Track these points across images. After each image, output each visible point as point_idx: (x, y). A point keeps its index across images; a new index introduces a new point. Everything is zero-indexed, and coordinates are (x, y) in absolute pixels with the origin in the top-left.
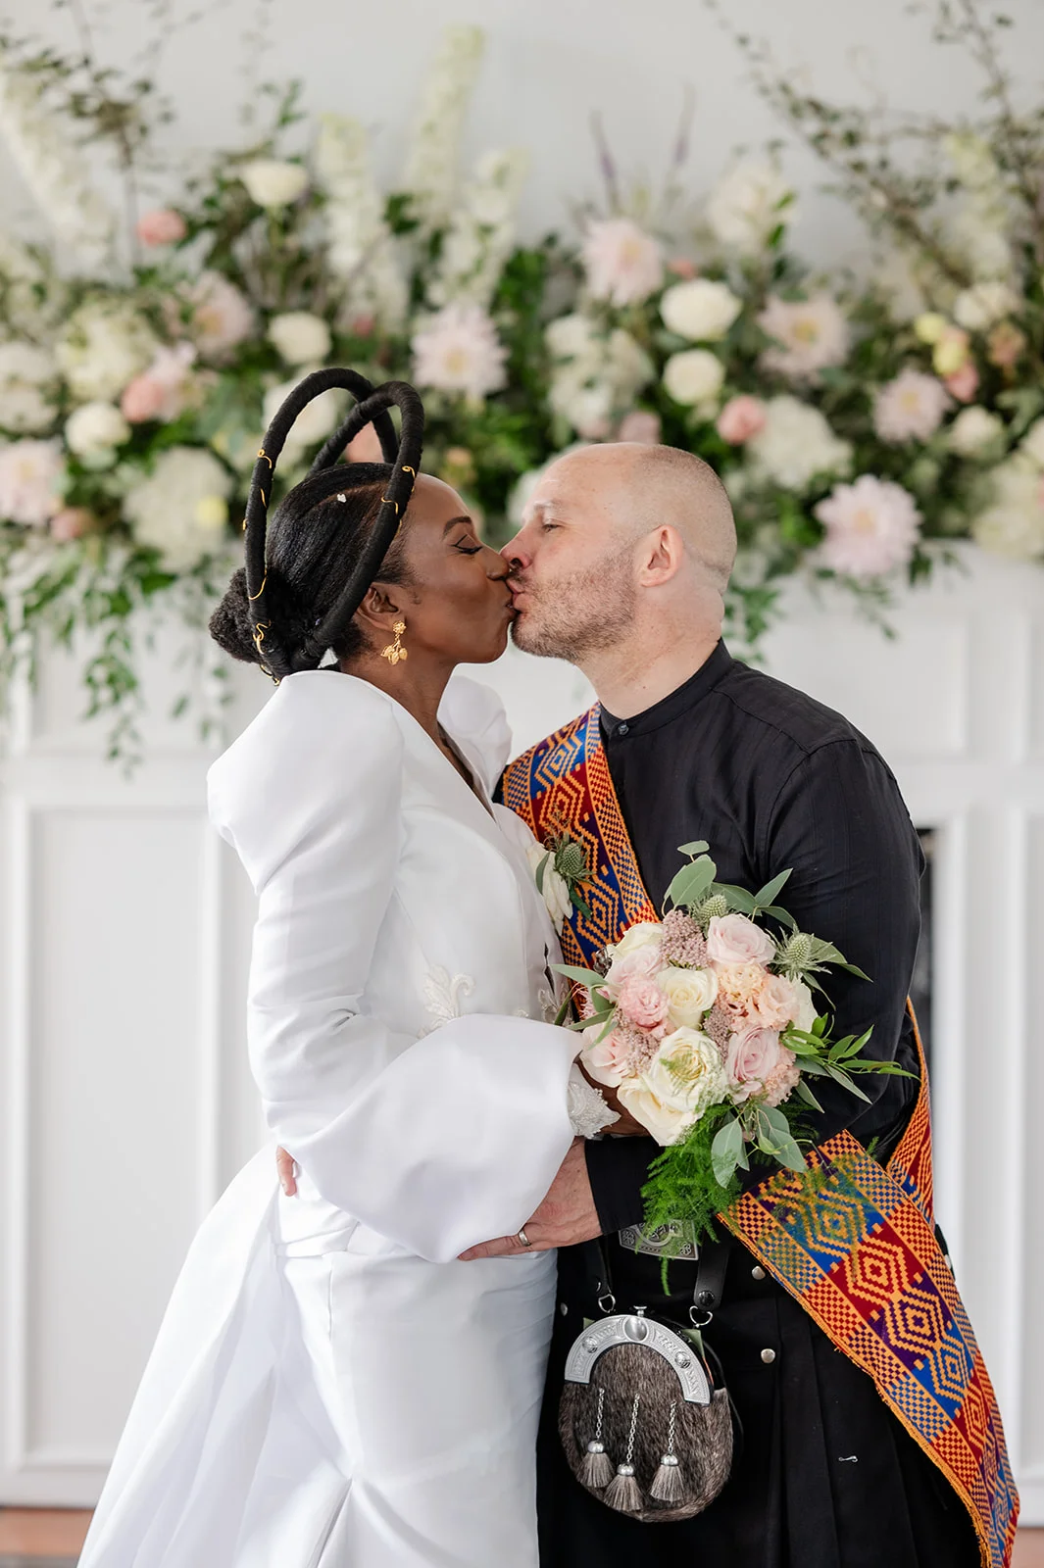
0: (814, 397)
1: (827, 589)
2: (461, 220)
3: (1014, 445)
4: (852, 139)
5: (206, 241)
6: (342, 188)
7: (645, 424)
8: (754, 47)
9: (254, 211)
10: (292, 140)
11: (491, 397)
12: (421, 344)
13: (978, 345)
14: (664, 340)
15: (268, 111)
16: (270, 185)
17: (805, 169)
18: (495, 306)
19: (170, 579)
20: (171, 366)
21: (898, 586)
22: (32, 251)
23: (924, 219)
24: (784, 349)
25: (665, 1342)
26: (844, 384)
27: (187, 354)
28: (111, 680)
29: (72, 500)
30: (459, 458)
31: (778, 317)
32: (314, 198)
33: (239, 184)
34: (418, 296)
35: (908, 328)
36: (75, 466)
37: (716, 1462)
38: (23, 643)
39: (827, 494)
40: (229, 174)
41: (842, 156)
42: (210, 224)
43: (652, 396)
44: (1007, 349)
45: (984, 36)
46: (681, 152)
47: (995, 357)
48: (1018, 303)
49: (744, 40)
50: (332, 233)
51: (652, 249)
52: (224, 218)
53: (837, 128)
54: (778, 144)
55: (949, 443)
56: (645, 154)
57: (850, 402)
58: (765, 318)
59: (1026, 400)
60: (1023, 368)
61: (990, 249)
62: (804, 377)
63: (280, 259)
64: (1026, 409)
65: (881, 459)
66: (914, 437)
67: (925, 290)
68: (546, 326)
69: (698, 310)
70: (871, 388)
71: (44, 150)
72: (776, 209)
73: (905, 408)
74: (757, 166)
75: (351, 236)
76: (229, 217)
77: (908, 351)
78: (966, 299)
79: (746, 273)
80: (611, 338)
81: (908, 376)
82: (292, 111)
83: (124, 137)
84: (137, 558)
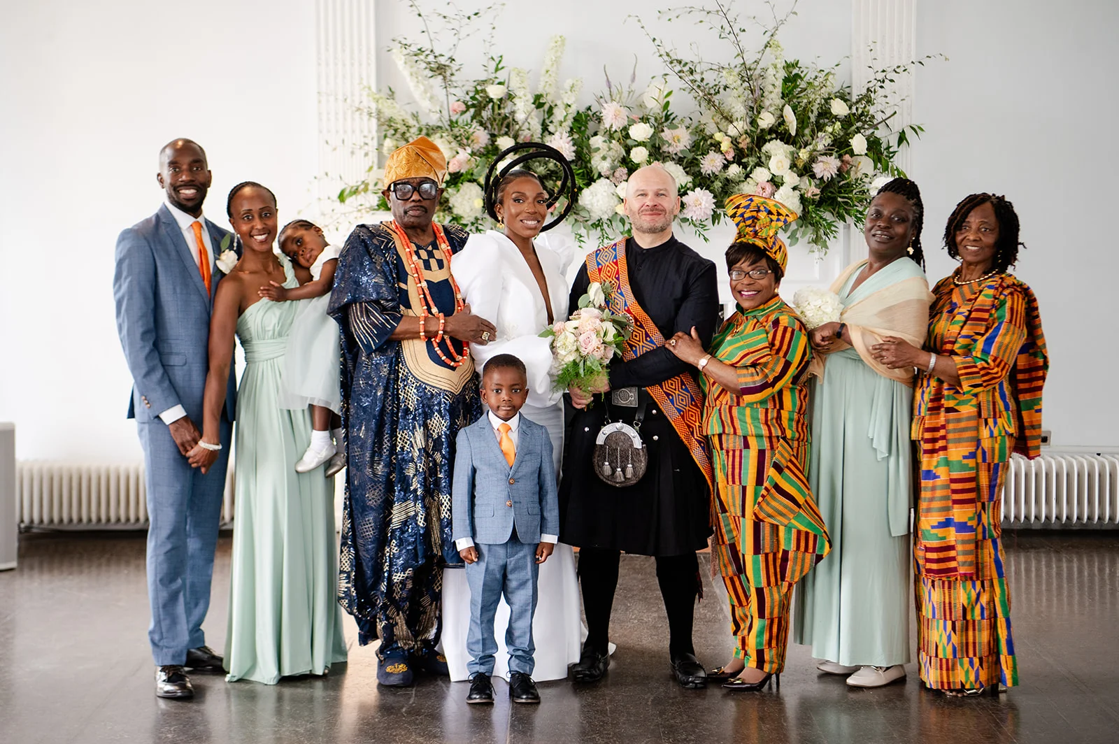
0: (680, 161)
1: (685, 225)
2: (559, 103)
3: (747, 176)
4: (692, 73)
5: (472, 110)
6: (520, 93)
7: (622, 169)
8: (657, 42)
9: (489, 100)
10: (502, 76)
13: (735, 142)
14: (629, 142)
15: (493, 65)
16: (495, 92)
17: (675, 83)
18: (571, 131)
20: (464, 155)
21: (709, 224)
22: (416, 117)
23: (716, 98)
24: (670, 145)
26: (690, 156)
27: (469, 150)
31: (667, 134)
32: (510, 97)
33: (483, 91)
34: (545, 128)
35: (711, 137)
39: (686, 193)
40: (479, 88)
41: (689, 78)
42: (473, 106)
43: (625, 161)
44: (745, 143)
45: (736, 36)
46: (633, 79)
47: (740, 146)
48: (747, 127)
49: (654, 40)
50: (515, 108)
51: (625, 112)
52: (478, 104)
53: (686, 69)
54: (666, 75)
55: (725, 175)
56: (621, 80)
57: (692, 162)
58: (662, 134)
59: (751, 160)
60: (751, 150)
61: (739, 109)
62: (676, 154)
63: (498, 118)
64: (751, 164)
65: (702, 181)
66: (713, 173)
67: (717, 124)
68: (589, 139)
69: (640, 132)
70: (699, 157)
71: (418, 82)
72: (667, 96)
73: (711, 163)
74: (658, 82)
75: (522, 110)
76: (480, 102)
77: (712, 145)
78: (731, 126)
79: (656, 119)
80: (611, 142)
81: (711, 153)
82: (500, 66)
83: (445, 77)
84: (454, 219)
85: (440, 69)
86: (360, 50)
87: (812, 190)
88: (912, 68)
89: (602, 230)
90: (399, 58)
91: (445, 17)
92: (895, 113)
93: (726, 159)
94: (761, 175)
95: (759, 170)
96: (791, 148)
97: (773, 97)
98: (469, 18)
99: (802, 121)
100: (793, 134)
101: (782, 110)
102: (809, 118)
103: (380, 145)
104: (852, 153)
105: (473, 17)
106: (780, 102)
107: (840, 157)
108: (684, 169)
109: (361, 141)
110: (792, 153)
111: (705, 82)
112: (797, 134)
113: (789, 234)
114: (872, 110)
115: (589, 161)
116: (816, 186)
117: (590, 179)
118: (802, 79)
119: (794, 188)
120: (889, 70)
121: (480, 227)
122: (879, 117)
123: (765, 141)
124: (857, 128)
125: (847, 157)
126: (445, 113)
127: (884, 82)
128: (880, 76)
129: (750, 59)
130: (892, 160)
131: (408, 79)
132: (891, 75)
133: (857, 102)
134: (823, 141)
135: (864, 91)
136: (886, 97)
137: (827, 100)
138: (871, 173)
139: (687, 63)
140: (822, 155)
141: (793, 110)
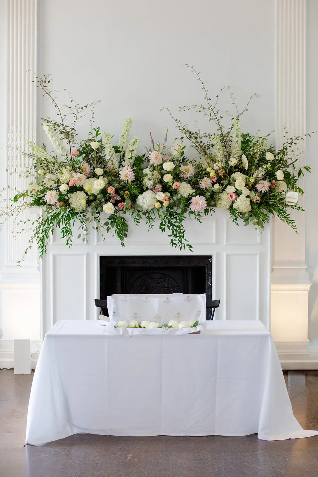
0: (189, 182)
1: (191, 215)
2: (128, 150)
3: (223, 190)
4: (196, 138)
5: (84, 155)
6: (107, 146)
7: (159, 186)
8: (177, 122)
9: (92, 150)
10: (98, 138)
11: (132, 182)
12: (120, 173)
13: (217, 172)
14: (163, 171)
15: (94, 133)
16: (94, 145)
17: (187, 142)
18: (133, 166)
19: (78, 213)
20: (76, 177)
21: (203, 214)
22: (54, 157)
23: (207, 151)
24: (184, 173)
26: (194, 179)
28: (66, 231)
29: (59, 200)
30: (127, 192)
31: (183, 168)
32: (102, 148)
33: (89, 145)
34: (120, 164)
35: (205, 170)
36: (60, 194)
38: (51, 225)
39: (191, 198)
40: (87, 144)
41: (194, 141)
42: (84, 153)
43: (161, 181)
44: (222, 173)
45: (218, 120)
46: (166, 140)
47: (220, 174)
48: (224, 165)
49: (176, 120)
50: (105, 153)
51: (161, 156)
53: (193, 136)
54: (182, 138)
55: (212, 189)
56: (159, 140)
57: (195, 183)
58: (180, 168)
59: (225, 182)
60: (225, 176)
61: (219, 156)
62: (187, 178)
63: (96, 158)
64: (225, 184)
65: (200, 192)
66: (206, 188)
67: (208, 163)
68: (143, 169)
69: (168, 166)
70: (199, 180)
71: (55, 140)
72: (182, 149)
73: (205, 183)
74: (179, 142)
75: (108, 153)
76: (87, 151)
77: (205, 174)
78: (215, 165)
79: (177, 161)
80: (153, 171)
81: (205, 178)
82: (98, 133)
83: (69, 139)
84: (71, 210)
85: (68, 135)
86: (29, 125)
87: (256, 198)
88: (305, 137)
90: (46, 128)
91: (69, 108)
92: (297, 159)
93: (212, 181)
94: (230, 189)
95: (229, 187)
96: (245, 176)
97: (237, 150)
98: (82, 108)
99: (251, 162)
100: (247, 169)
101: (241, 157)
102: (255, 161)
103: (36, 172)
104: (276, 180)
105: (84, 108)
106: (240, 152)
107: (270, 181)
108: (191, 186)
110: (246, 179)
111: (202, 144)
114: (285, 158)
115: (142, 181)
116: (258, 195)
117: (142, 191)
118: (251, 142)
119: (247, 197)
120: (293, 138)
121: (85, 214)
123: (233, 172)
124: (278, 167)
125: (274, 181)
126: (69, 156)
127: (291, 144)
128: (290, 141)
129: (225, 132)
130: (295, 183)
131: (51, 139)
132: (296, 141)
133: (278, 154)
134: (261, 173)
135: (281, 149)
136: (293, 151)
137: (264, 153)
138: (285, 190)
139: (193, 134)
140: (261, 180)
141: (247, 157)
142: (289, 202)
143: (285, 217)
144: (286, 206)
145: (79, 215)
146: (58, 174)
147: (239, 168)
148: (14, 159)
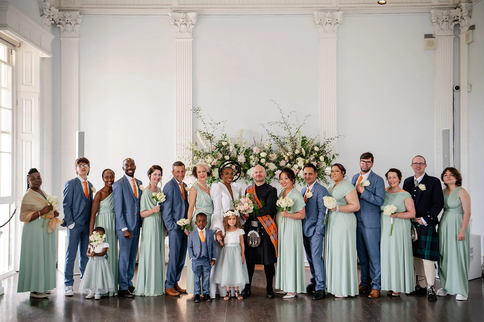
0: (274, 162)
2: (241, 147)
3: (292, 167)
4: (277, 139)
5: (218, 148)
6: (231, 144)
8: (268, 131)
9: (223, 146)
10: (226, 139)
11: (244, 163)
12: (238, 158)
13: (289, 157)
14: (260, 157)
15: (223, 137)
16: (224, 144)
17: (273, 141)
18: (245, 154)
19: (216, 179)
20: (215, 160)
22: (203, 150)
23: (284, 146)
24: (271, 158)
25: (256, 232)
26: (277, 161)
27: (217, 159)
31: (270, 155)
32: (228, 145)
33: (221, 143)
34: (238, 153)
35: (282, 156)
37: (259, 242)
39: (275, 171)
40: (220, 142)
42: (218, 147)
43: (259, 163)
44: (291, 158)
45: (289, 130)
46: (261, 141)
47: (290, 159)
48: (292, 153)
49: (267, 130)
50: (230, 148)
51: (259, 149)
52: (220, 147)
53: (276, 138)
54: (270, 139)
56: (258, 140)
57: (277, 163)
59: (293, 162)
60: (293, 160)
61: (290, 149)
62: (273, 160)
63: (225, 150)
65: (280, 168)
67: (284, 152)
68: (249, 156)
69: (263, 155)
70: (279, 162)
71: (203, 141)
72: (270, 145)
73: (283, 163)
74: (268, 141)
75: (231, 148)
76: (220, 146)
77: (282, 158)
78: (288, 153)
79: (268, 151)
80: (255, 157)
81: (282, 160)
82: (226, 137)
83: (211, 140)
84: (213, 178)
85: (209, 138)
86: (188, 132)
88: (335, 139)
89: (253, 181)
90: (198, 135)
91: (211, 124)
92: (331, 150)
93: (286, 162)
95: (295, 165)
96: (304, 159)
97: (299, 146)
98: (217, 124)
99: (307, 152)
100: (304, 156)
101: (301, 149)
102: (309, 151)
103: (193, 158)
105: (218, 124)
106: (301, 147)
107: (317, 162)
108: (275, 165)
109: (187, 157)
110: (304, 161)
111: (281, 142)
112: (305, 155)
113: (303, 182)
114: (325, 149)
115: (250, 162)
117: (250, 167)
118: (306, 141)
120: (329, 139)
122: (327, 151)
123: (297, 157)
124: (321, 154)
125: (319, 162)
126: (211, 149)
127: (328, 142)
128: (327, 140)
129: (293, 135)
130: (331, 163)
131: (201, 140)
132: (331, 141)
133: (321, 147)
134: (312, 158)
135: (323, 145)
136: (329, 146)
137: (313, 147)
138: (325, 166)
139: (276, 136)
140: (312, 161)
141: (304, 149)
142: (327, 173)
143: (325, 181)
144: (326, 175)
145: (217, 180)
146: (205, 159)
147: (300, 155)
148: (180, 151)
